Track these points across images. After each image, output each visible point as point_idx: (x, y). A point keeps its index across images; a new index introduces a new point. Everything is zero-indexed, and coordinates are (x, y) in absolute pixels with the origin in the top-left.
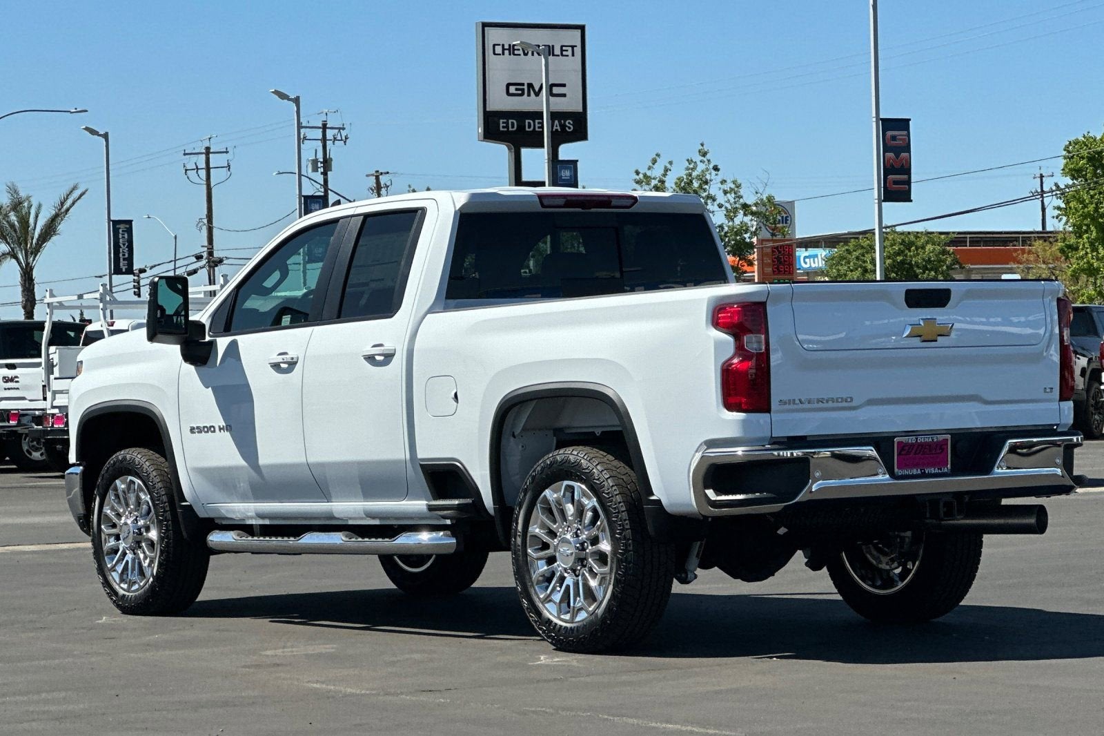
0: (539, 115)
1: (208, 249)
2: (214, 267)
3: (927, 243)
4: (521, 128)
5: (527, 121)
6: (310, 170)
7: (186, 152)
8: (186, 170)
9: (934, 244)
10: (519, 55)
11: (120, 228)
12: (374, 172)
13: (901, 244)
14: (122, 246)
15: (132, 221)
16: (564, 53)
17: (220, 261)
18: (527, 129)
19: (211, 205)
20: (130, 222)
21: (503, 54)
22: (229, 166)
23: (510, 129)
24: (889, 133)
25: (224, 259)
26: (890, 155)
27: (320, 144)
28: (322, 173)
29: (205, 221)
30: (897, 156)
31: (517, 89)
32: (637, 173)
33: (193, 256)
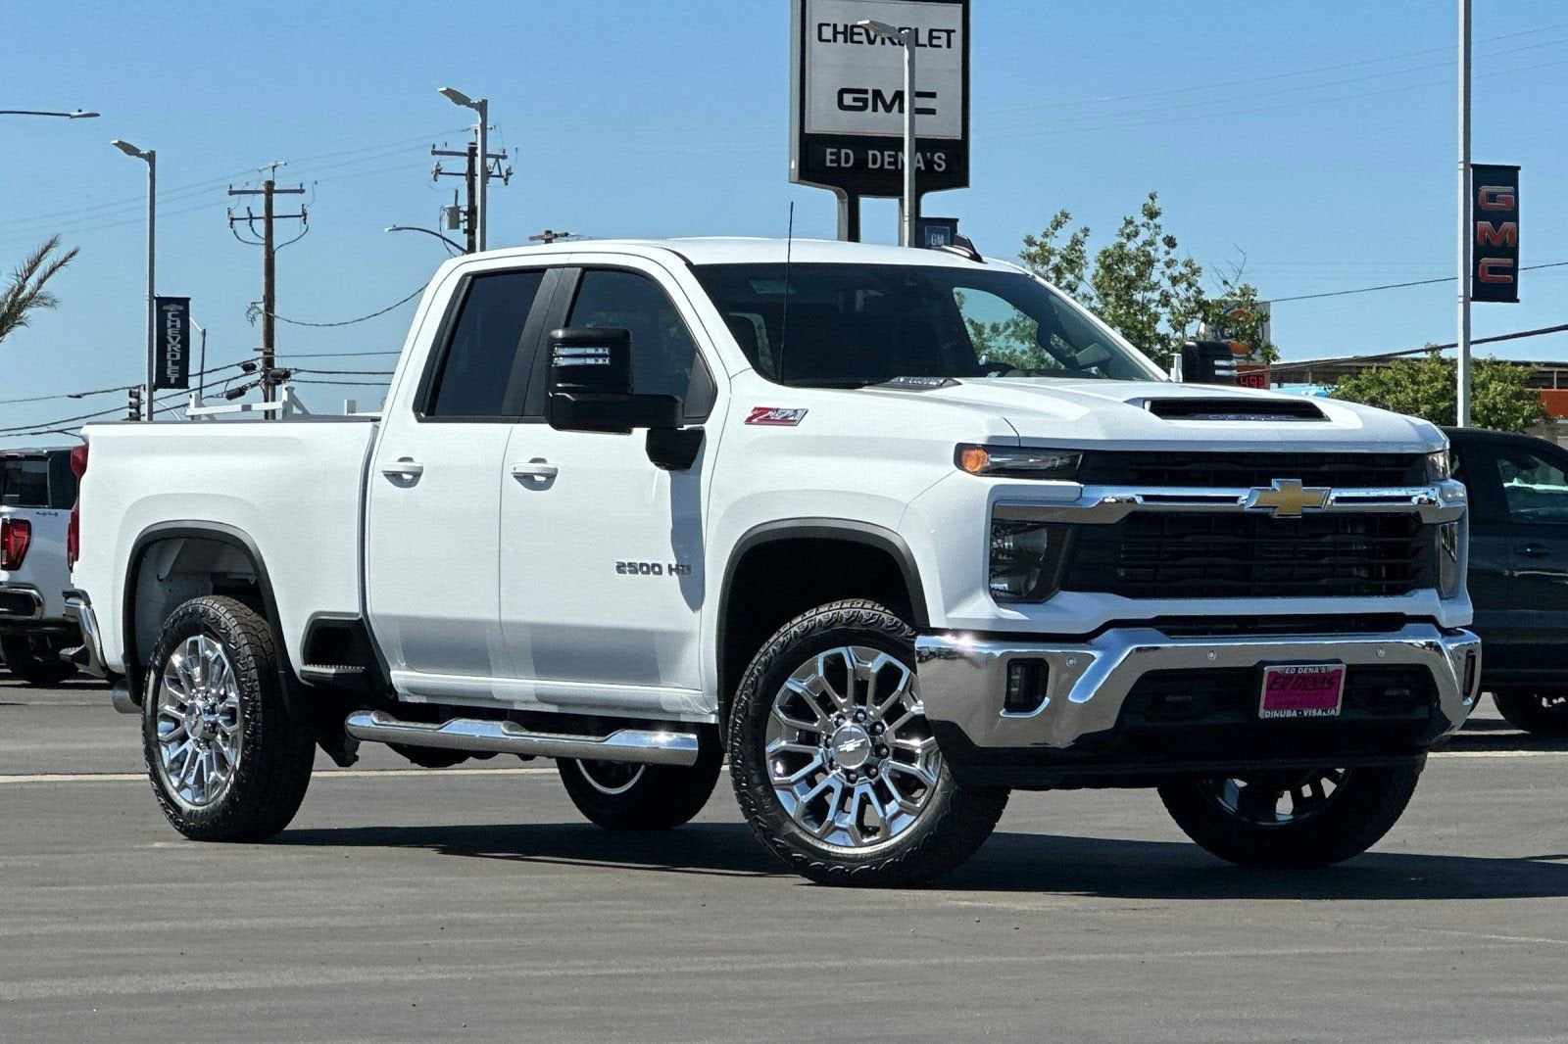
0: (896, 144)
1: (265, 353)
2: (274, 386)
3: (1492, 377)
4: (861, 162)
5: (870, 153)
6: (446, 224)
7: (233, 189)
8: (233, 219)
9: (1503, 380)
10: (861, 42)
11: (169, 311)
12: (543, 233)
13: (1447, 379)
14: (170, 339)
15: (188, 299)
16: (935, 42)
17: (286, 375)
18: (870, 166)
19: (273, 280)
20: (185, 302)
21: (835, 40)
22: (305, 215)
23: (843, 164)
24: (1485, 189)
25: (292, 371)
26: (1485, 224)
27: (464, 182)
28: (465, 231)
29: (262, 307)
30: (1497, 226)
31: (855, 100)
32: (1030, 242)
33: (238, 365)
